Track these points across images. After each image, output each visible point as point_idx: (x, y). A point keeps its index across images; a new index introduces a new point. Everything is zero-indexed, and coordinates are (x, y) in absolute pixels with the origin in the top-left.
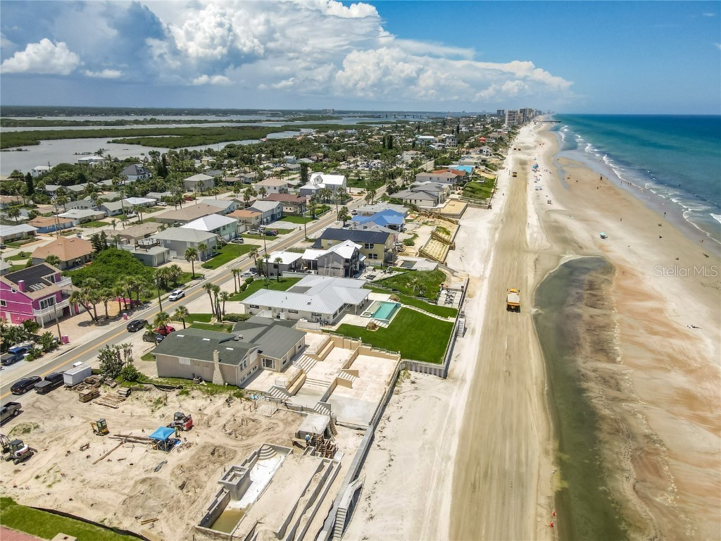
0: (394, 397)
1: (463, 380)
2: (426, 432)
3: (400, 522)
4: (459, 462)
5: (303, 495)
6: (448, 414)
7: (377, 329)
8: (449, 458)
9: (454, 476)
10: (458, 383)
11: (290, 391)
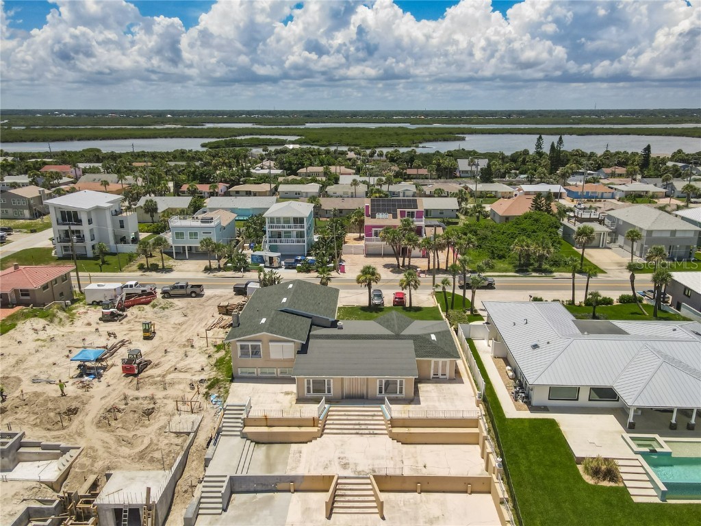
7: (606, 484)
11: (247, 429)
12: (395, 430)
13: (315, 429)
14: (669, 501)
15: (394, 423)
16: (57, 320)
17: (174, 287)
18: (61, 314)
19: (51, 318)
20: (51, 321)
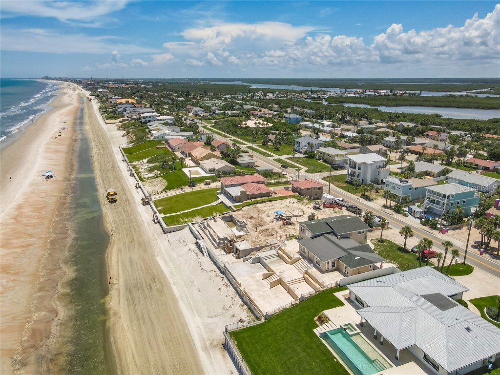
0: (241, 302)
1: (205, 349)
2: (197, 291)
3: (178, 254)
4: (168, 284)
5: (214, 231)
6: (194, 309)
8: (174, 284)
9: (166, 278)
10: (208, 344)
11: (279, 251)
12: (306, 276)
13: (290, 260)
14: (321, 339)
15: (306, 273)
16: (302, 202)
17: (350, 207)
18: (306, 201)
19: (300, 200)
20: (299, 202)
